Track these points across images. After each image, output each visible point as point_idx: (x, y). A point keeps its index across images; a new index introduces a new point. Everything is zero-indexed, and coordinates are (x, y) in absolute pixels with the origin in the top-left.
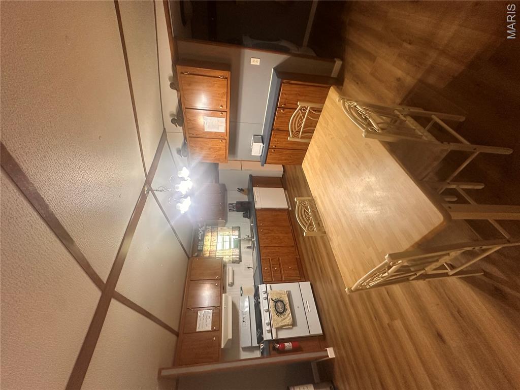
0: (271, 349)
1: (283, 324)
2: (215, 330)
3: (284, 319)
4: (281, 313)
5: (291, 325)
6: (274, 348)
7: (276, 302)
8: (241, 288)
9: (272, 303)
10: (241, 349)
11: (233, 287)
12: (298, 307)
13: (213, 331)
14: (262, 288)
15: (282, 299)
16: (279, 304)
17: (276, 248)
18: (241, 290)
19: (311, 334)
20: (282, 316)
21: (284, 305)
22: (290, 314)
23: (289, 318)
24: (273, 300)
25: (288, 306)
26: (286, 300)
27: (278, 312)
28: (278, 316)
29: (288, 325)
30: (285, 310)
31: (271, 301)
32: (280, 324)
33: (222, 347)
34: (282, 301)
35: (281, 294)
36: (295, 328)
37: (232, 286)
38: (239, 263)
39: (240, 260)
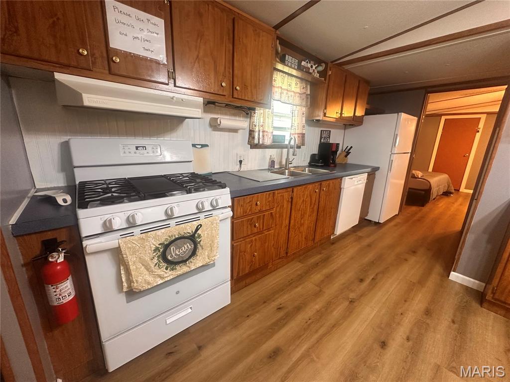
0: (49, 236)
1: (132, 267)
2: (110, 60)
3: (148, 268)
4: (164, 257)
5: (129, 286)
6: (51, 246)
7: (193, 238)
8: (207, 146)
9: (189, 228)
10: (65, 138)
11: (209, 129)
12: (178, 293)
13: (109, 53)
14: (223, 196)
15: (199, 251)
16: (188, 246)
17: (287, 222)
18: (203, 146)
19: (107, 343)
20: (156, 261)
21: (184, 261)
22: (160, 282)
23: (150, 279)
24: (197, 230)
25: (182, 269)
26: (197, 262)
27: (167, 247)
28: (157, 249)
29: (130, 281)
30: (172, 264)
31: (196, 224)
32: (131, 259)
33: (58, 76)
34: (194, 253)
35: (211, 246)
36: (123, 297)
37: (211, 125)
38: (249, 143)
39: (254, 146)
